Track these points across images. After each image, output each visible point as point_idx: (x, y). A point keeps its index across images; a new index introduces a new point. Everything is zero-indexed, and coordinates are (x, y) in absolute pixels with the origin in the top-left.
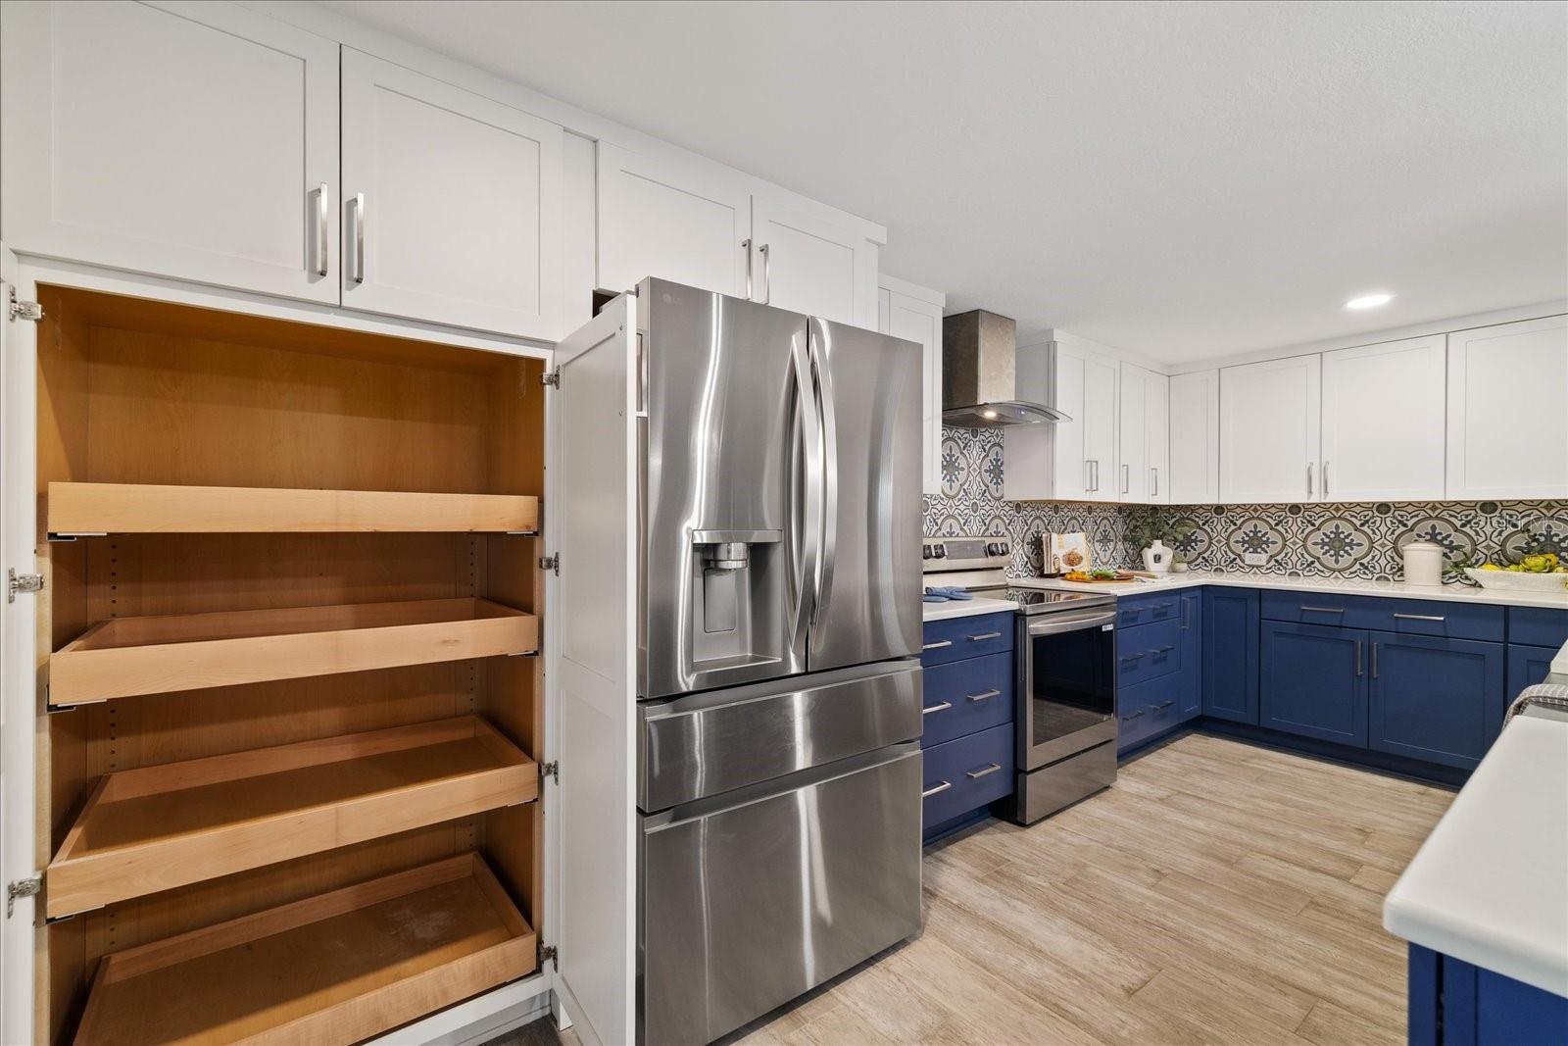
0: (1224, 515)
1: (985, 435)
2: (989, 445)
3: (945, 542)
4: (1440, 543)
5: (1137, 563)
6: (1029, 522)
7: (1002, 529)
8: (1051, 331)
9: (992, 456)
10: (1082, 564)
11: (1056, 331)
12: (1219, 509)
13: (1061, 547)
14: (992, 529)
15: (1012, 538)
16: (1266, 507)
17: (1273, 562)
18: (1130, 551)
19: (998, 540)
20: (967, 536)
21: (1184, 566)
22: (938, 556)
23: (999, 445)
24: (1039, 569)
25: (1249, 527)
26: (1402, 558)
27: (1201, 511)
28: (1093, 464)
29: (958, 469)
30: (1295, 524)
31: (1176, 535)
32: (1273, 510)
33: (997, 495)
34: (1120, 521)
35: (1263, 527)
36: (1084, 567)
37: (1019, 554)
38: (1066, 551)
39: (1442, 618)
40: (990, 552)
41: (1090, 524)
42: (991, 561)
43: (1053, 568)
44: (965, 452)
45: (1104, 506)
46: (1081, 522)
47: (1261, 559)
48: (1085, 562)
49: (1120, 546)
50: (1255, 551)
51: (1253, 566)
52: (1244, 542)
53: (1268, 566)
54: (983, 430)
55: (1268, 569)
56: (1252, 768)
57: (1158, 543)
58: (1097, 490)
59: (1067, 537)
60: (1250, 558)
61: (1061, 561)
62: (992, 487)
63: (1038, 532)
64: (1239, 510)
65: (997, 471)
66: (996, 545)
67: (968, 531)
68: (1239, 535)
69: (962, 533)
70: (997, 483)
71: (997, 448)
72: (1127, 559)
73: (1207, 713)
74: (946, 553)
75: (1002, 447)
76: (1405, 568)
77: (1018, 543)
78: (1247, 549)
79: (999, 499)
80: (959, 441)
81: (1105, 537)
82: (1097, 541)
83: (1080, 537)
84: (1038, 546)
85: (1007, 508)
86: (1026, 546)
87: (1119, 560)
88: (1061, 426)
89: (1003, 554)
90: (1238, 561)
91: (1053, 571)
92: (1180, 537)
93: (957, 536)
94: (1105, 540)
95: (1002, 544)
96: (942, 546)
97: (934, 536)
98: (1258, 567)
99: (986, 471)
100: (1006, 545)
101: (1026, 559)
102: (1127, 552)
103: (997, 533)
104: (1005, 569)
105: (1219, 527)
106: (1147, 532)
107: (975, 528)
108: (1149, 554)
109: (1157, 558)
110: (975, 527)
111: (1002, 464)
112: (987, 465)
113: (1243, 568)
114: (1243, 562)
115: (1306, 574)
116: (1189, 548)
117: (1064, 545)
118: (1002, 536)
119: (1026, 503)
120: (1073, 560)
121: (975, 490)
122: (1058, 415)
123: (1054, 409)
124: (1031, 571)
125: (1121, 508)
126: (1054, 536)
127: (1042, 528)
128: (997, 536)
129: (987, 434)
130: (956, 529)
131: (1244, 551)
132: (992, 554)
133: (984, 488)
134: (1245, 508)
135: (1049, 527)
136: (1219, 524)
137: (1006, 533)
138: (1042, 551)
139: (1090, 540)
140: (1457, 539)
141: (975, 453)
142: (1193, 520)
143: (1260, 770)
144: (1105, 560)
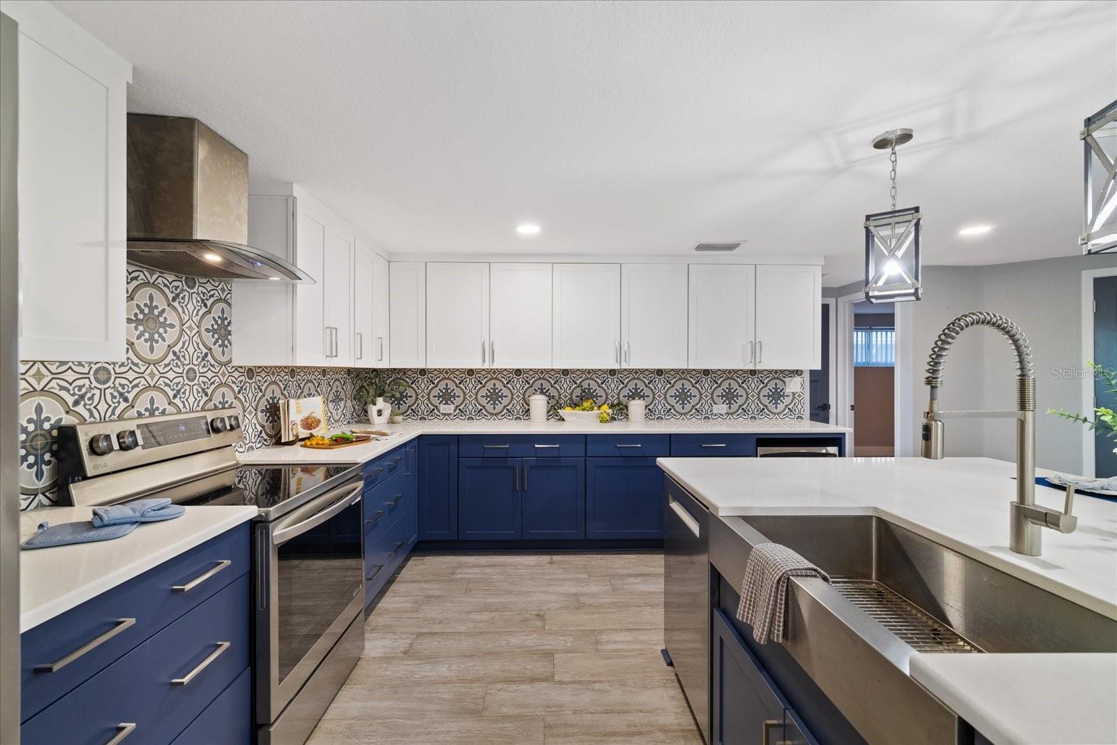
0: (426, 376)
1: (205, 287)
2: (212, 300)
3: (138, 426)
4: (545, 394)
5: (362, 416)
6: (263, 388)
7: (230, 398)
8: (289, 185)
9: (216, 313)
10: (319, 427)
11: (295, 186)
12: (423, 372)
13: (299, 412)
14: (217, 399)
15: (244, 407)
16: (453, 371)
17: (458, 411)
18: (357, 407)
19: (225, 414)
20: (179, 412)
21: (399, 418)
22: (124, 448)
23: (226, 301)
24: (275, 436)
25: (442, 386)
26: (528, 405)
27: (410, 373)
28: (333, 330)
29: (164, 325)
30: (471, 383)
31: (394, 392)
32: (458, 373)
33: (223, 359)
34: (349, 381)
35: (451, 386)
36: (323, 432)
37: (253, 423)
38: (305, 414)
39: (558, 446)
40: (214, 429)
41: (324, 387)
42: (216, 440)
43: (291, 435)
44: (176, 304)
45: (336, 370)
46: (317, 385)
47: (449, 409)
48: (323, 425)
49: (349, 404)
50: (447, 403)
51: (445, 414)
52: (440, 396)
53: (455, 413)
54: (204, 280)
55: (454, 416)
56: (461, 579)
57: (380, 401)
58: (336, 356)
59: (303, 401)
60: (444, 408)
61: (299, 426)
62: (217, 350)
63: (273, 398)
64: (436, 373)
65: (223, 331)
66: (222, 420)
67: (181, 406)
68: (436, 392)
69: (170, 409)
70: (223, 345)
71: (222, 305)
72: (354, 414)
73: (421, 539)
74: (140, 442)
75: (230, 305)
76: (531, 411)
77: (250, 413)
78: (441, 402)
79: (226, 364)
80: (165, 289)
81: (337, 397)
82: (331, 401)
83: (318, 400)
84: (274, 412)
85: (236, 374)
86: (260, 414)
87: (348, 416)
88: (301, 287)
89: (232, 428)
90: (436, 411)
91: (291, 439)
92: (398, 395)
93: (163, 413)
94: (337, 399)
95: (229, 418)
96: (133, 433)
97: (120, 418)
98: (449, 415)
99: (208, 330)
100: (236, 418)
101: (260, 428)
102: (354, 408)
103: (223, 403)
104: (234, 445)
105: (423, 386)
106: (372, 392)
107: (191, 400)
108: (373, 410)
109: (380, 413)
110: (192, 398)
111: (229, 323)
112: (208, 323)
113: (439, 416)
114: (439, 411)
115: (477, 418)
116: (401, 402)
117: (299, 410)
118: (230, 407)
119: (259, 367)
120: (310, 423)
121: (192, 353)
122: (299, 274)
123: (294, 264)
124: (266, 440)
125: (349, 371)
126: (292, 402)
127: (278, 394)
128: (223, 408)
129: (209, 287)
130: (161, 403)
131: (440, 403)
132: (216, 431)
133: (205, 351)
134: (440, 371)
135: (285, 392)
136: (423, 383)
137: (236, 403)
138: (279, 418)
139: (326, 402)
140: (553, 392)
141: (191, 307)
142: (404, 380)
143: (465, 579)
144: (337, 418)
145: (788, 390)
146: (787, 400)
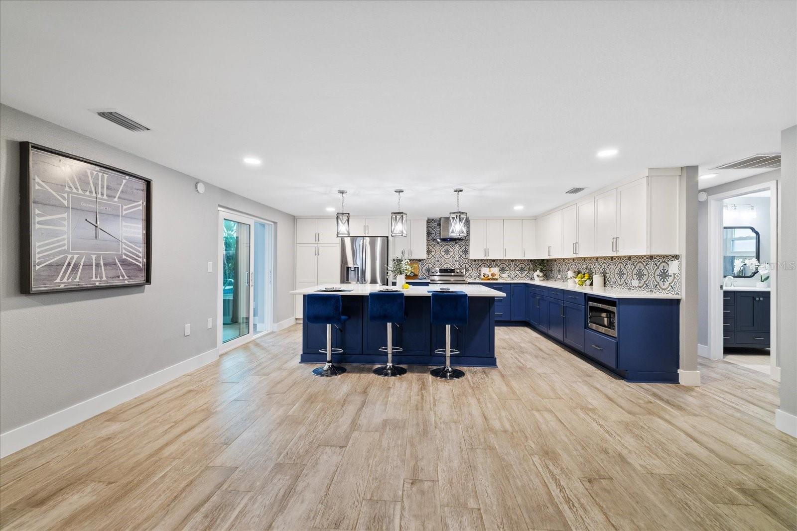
2: (462, 245)
6: (480, 264)
7: (467, 266)
9: (463, 248)
10: (496, 276)
13: (490, 271)
14: (464, 266)
44: (453, 248)
61: (490, 275)
62: (464, 256)
65: (465, 252)
79: (466, 259)
80: (450, 245)
83: (497, 269)
85: (470, 261)
86: (479, 271)
99: (461, 252)
107: (456, 266)
111: (468, 250)
120: (493, 275)
121: (456, 257)
133: (460, 256)
141: (456, 248)
145: (671, 272)
146: (670, 279)
